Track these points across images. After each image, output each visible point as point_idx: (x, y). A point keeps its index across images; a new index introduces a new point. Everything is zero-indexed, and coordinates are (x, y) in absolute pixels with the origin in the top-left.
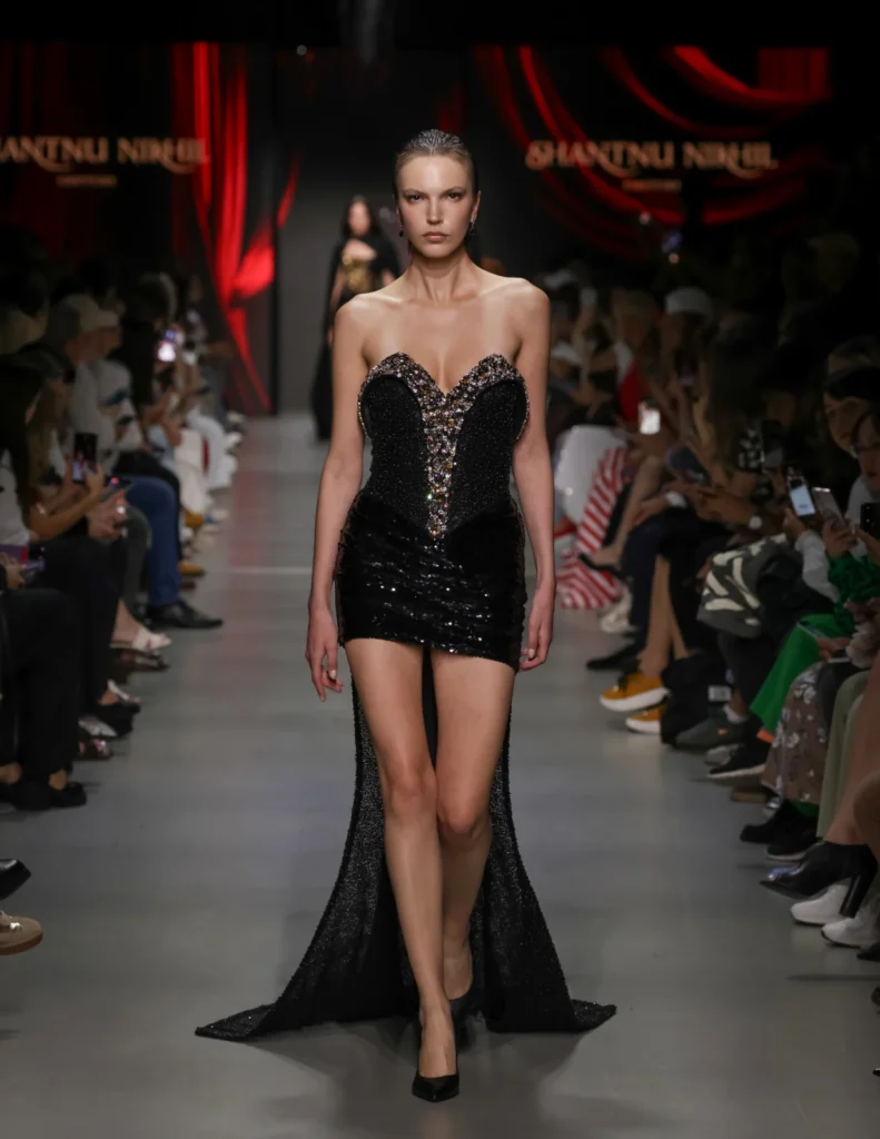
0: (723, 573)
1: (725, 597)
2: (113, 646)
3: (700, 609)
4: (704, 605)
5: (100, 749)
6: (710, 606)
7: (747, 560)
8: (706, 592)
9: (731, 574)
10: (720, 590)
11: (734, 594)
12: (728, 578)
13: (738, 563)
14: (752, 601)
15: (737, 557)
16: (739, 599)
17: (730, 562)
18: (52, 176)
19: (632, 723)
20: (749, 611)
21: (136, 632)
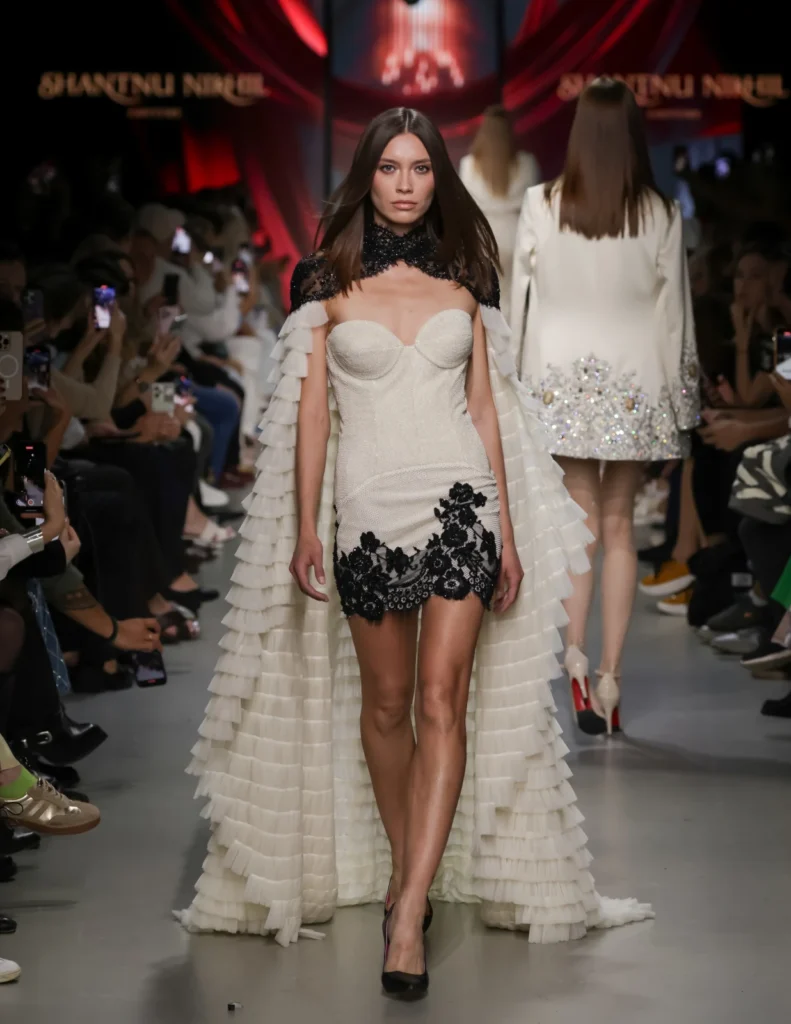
0: (754, 465)
1: (755, 487)
2: (185, 538)
3: (732, 497)
4: (735, 494)
5: (191, 630)
6: (740, 496)
7: (776, 453)
8: (736, 483)
9: (760, 465)
10: (750, 480)
11: (764, 484)
12: (758, 469)
13: (767, 456)
14: (780, 490)
15: (767, 450)
16: (769, 489)
17: (760, 454)
18: (123, 109)
19: (663, 606)
20: (778, 500)
21: (204, 527)
